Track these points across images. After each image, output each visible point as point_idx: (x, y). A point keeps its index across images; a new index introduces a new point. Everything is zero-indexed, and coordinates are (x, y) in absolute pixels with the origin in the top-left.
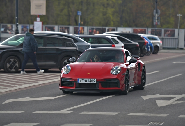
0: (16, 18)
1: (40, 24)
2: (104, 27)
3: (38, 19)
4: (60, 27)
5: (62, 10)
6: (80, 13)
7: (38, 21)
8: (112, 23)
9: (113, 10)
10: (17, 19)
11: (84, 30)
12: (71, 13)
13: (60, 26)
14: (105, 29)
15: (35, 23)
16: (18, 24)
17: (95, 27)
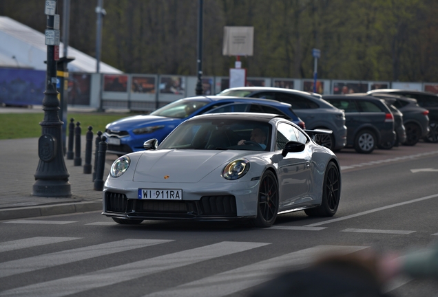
0: (199, 61)
1: (242, 73)
2: (364, 82)
3: (238, 64)
4: (276, 82)
5: (274, 49)
6: (317, 53)
7: (238, 69)
8: (376, 75)
9: (379, 48)
10: (200, 64)
11: (322, 88)
12: (291, 55)
13: (275, 79)
14: (367, 85)
15: (232, 71)
16: (201, 72)
17: (345, 82)
